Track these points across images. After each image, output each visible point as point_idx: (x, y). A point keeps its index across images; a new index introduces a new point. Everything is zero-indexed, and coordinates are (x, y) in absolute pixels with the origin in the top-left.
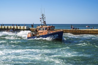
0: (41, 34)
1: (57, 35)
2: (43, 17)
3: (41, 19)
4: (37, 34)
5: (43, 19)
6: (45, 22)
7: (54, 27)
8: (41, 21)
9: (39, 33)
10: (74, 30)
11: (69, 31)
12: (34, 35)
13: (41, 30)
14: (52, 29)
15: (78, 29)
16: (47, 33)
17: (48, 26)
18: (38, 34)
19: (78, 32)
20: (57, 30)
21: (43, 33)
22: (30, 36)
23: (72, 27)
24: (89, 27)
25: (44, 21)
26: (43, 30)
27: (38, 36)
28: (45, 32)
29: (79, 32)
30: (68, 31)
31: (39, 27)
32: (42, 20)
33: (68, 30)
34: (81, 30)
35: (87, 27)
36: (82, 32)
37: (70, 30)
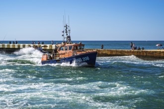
0: (63, 55)
1: (88, 58)
2: (66, 30)
3: (63, 32)
4: (56, 57)
5: (66, 32)
6: (69, 37)
7: (83, 45)
8: (63, 36)
9: (59, 54)
10: (136, 50)
11: (128, 52)
12: (51, 58)
13: (63, 50)
14: (80, 49)
15: (143, 49)
16: (71, 55)
17: (74, 44)
18: (59, 56)
19: (142, 54)
20: (87, 50)
21: (66, 54)
22: (45, 59)
23: (132, 46)
24: (161, 45)
25: (68, 35)
26: (67, 50)
27: (58, 58)
28: (69, 53)
29: (145, 54)
30: (125, 52)
31: (59, 45)
32: (65, 34)
33: (126, 50)
34: (147, 52)
35: (157, 45)
36: (150, 55)
37: (129, 50)
